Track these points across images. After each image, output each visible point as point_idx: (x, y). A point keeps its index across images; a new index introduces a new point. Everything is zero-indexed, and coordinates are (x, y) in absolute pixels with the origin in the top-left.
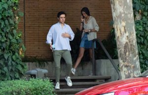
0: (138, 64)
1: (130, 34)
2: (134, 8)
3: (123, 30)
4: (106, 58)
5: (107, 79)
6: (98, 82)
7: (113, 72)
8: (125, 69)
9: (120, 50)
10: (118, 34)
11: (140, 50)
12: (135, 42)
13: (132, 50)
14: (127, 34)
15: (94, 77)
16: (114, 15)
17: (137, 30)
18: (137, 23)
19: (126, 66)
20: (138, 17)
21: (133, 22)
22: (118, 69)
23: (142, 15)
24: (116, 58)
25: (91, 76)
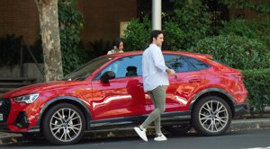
0: (61, 68)
1: (55, 41)
2: (59, 19)
3: (49, 37)
4: (33, 62)
5: (33, 81)
6: (24, 83)
7: (38, 75)
8: (49, 73)
9: (46, 56)
10: (44, 41)
11: (63, 56)
12: (59, 49)
13: (56, 56)
14: (53, 42)
15: (21, 79)
16: (42, 24)
17: (61, 38)
18: (61, 31)
19: (51, 70)
20: (63, 27)
21: (58, 31)
22: (43, 72)
23: (66, 25)
24: (42, 62)
25: (19, 78)
